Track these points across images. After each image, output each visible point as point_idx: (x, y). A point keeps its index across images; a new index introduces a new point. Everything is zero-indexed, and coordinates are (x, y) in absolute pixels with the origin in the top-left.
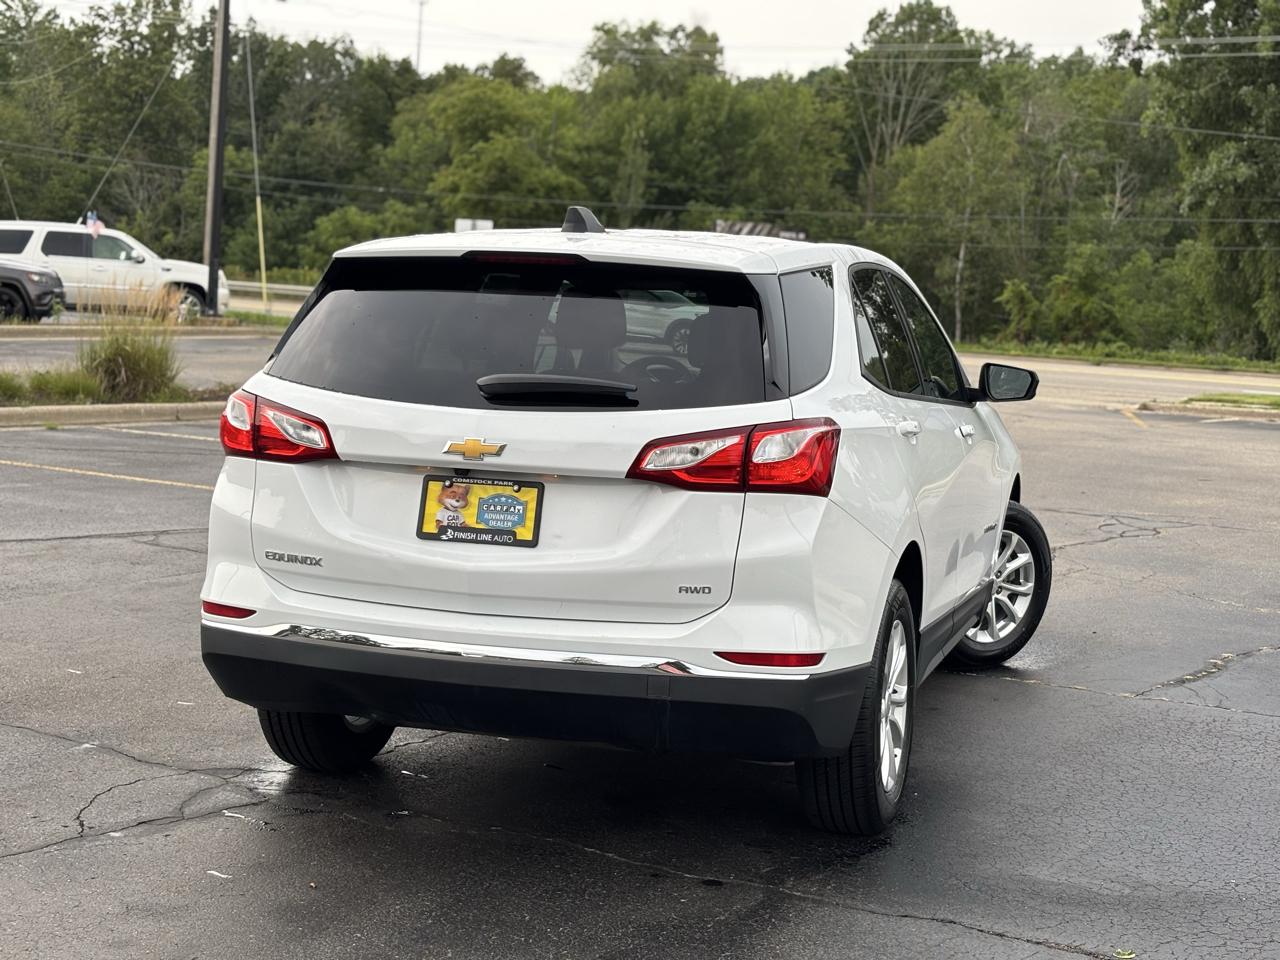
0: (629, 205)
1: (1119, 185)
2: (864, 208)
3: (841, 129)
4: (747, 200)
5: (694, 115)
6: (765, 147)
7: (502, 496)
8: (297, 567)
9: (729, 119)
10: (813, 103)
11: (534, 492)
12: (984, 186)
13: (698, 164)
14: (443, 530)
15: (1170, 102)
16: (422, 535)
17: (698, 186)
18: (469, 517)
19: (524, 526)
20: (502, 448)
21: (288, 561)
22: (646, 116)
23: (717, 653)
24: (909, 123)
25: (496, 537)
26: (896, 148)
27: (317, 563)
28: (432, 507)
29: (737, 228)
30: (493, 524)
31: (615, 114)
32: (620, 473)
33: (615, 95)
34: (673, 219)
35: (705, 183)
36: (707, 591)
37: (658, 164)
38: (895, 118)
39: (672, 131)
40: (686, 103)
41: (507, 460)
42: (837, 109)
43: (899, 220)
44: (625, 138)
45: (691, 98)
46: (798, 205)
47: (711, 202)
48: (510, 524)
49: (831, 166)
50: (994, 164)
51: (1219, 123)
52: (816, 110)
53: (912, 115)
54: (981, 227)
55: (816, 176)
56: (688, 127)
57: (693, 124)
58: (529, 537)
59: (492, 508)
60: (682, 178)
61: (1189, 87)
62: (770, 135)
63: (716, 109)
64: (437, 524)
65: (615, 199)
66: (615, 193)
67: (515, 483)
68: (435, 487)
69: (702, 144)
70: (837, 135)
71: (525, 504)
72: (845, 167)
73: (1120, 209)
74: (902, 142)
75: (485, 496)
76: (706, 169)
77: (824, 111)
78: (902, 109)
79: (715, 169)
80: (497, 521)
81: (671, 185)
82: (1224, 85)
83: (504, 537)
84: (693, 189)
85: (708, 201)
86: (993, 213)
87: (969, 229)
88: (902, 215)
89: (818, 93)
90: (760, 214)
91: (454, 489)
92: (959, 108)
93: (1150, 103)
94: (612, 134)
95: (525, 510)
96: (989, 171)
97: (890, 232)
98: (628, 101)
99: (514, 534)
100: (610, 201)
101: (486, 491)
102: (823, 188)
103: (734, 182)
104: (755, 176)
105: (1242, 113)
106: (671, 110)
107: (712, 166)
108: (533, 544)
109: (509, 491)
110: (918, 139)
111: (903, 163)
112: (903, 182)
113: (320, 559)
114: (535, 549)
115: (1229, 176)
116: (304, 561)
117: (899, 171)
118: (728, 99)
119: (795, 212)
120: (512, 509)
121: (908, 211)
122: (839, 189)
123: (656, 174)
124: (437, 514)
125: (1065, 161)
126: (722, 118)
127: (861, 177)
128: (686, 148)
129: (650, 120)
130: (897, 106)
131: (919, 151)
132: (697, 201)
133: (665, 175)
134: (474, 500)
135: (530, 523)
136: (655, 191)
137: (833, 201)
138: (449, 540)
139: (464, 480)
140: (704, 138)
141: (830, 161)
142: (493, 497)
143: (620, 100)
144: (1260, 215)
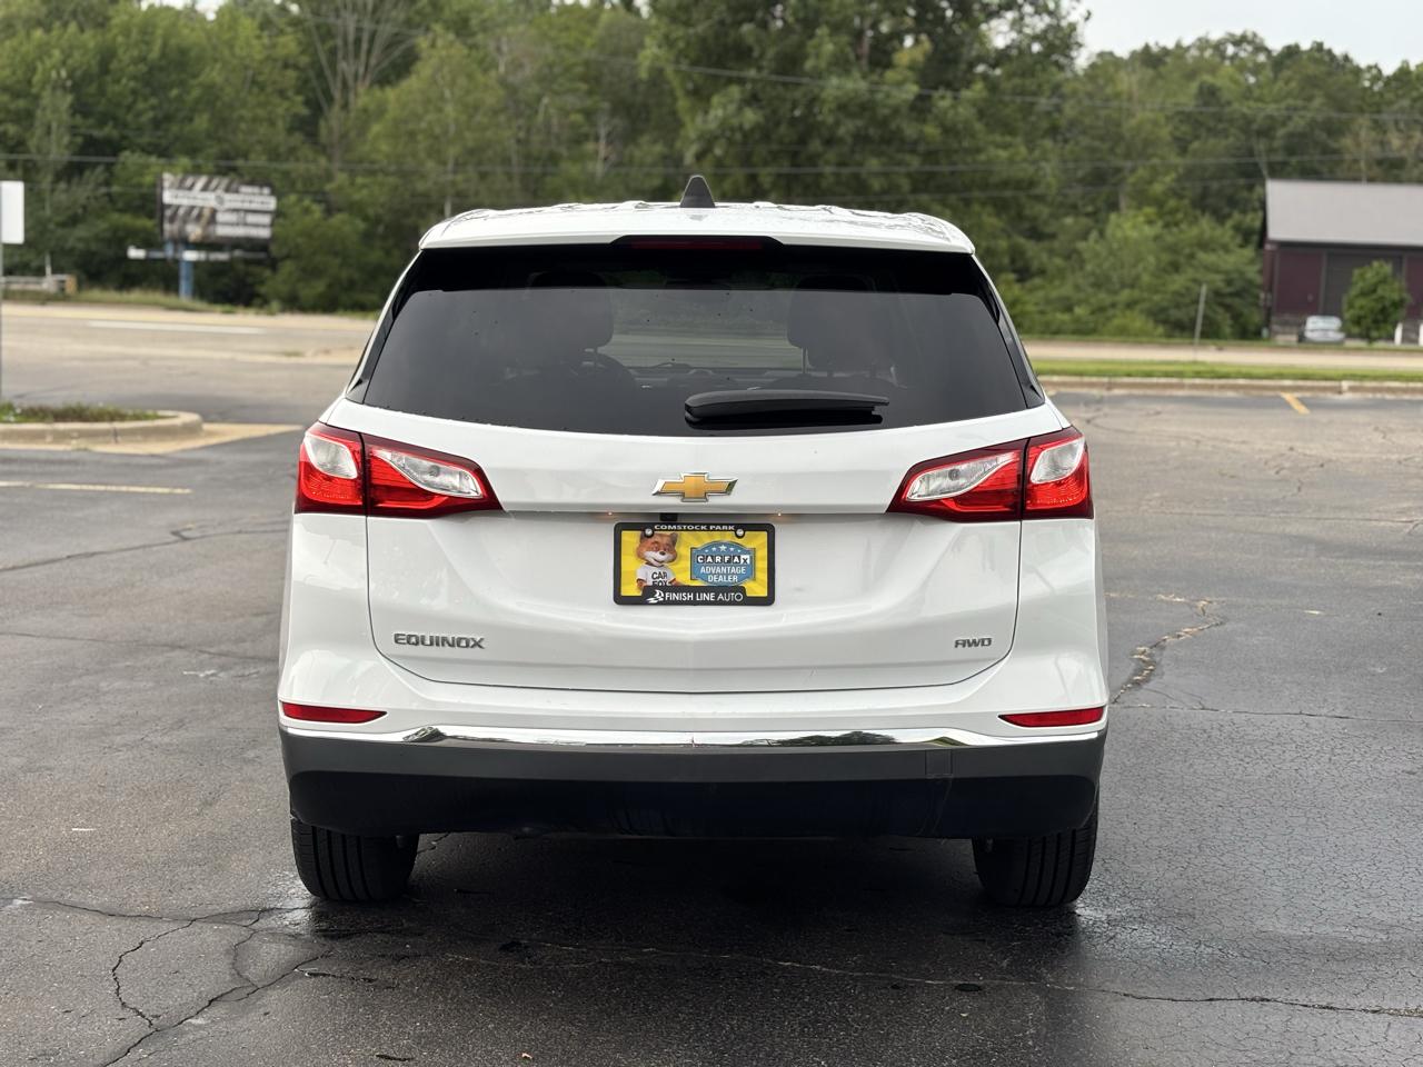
0: (52, 157)
1: (603, 132)
2: (330, 158)
3: (296, 67)
4: (192, 152)
5: (120, 51)
6: (210, 88)
7: (721, 544)
8: (446, 651)
9: (163, 55)
10: (259, 37)
11: (763, 536)
12: (468, 135)
13: (129, 108)
14: (648, 591)
15: (668, 42)
16: (620, 599)
17: (130, 133)
18: (681, 573)
19: (754, 579)
20: (731, 485)
21: (431, 644)
22: (63, 52)
23: (1002, 717)
24: (373, 61)
25: (720, 597)
26: (361, 90)
27: (477, 644)
28: (630, 563)
29: (189, 182)
30: (713, 579)
31: (24, 49)
32: (880, 506)
33: (19, 26)
34: (107, 175)
35: (140, 129)
36: (986, 642)
37: (81, 109)
38: (357, 56)
39: (95, 69)
40: (109, 36)
41: (739, 499)
42: (289, 44)
43: (372, 173)
44: (37, 78)
45: (115, 31)
46: (252, 156)
47: (150, 153)
48: (735, 578)
49: (287, 110)
50: (476, 108)
51: (720, 63)
52: (264, 46)
53: (376, 51)
54: (467, 180)
55: (272, 123)
56: (114, 65)
57: (120, 61)
58: (763, 593)
59: (709, 559)
60: (111, 124)
61: (687, 24)
62: (213, 74)
63: (147, 43)
64: (640, 585)
65: (33, 150)
66: (32, 143)
67: (737, 527)
68: (630, 539)
69: (132, 84)
70: (291, 74)
71: (752, 552)
72: (305, 111)
73: (606, 159)
74: (367, 82)
75: (698, 545)
76: (139, 115)
77: (274, 46)
78: (365, 46)
79: (151, 114)
80: (717, 575)
81: (97, 133)
82: (722, 23)
83: (728, 594)
84: (124, 137)
85: (148, 150)
86: (480, 163)
87: (453, 183)
88: (376, 167)
89: (262, 27)
90: (210, 166)
91: (657, 539)
92: (433, 45)
93: (648, 41)
94: (20, 73)
95: (753, 559)
96: (471, 117)
97: (364, 186)
98: (38, 34)
99: (743, 590)
100: (28, 151)
101: (698, 539)
102: (280, 137)
103: (175, 128)
104: (202, 122)
105: (743, 54)
106: (92, 44)
107: (146, 110)
108: (768, 601)
109: (729, 537)
110: (383, 80)
111: (372, 107)
112: (376, 128)
113: (482, 639)
114: (773, 606)
115: (735, 122)
116: (456, 643)
117: (367, 116)
118: (159, 32)
119: (251, 163)
120: (736, 559)
121: (385, 162)
122: (297, 138)
123: (78, 119)
124: (637, 572)
125: (546, 106)
126: (155, 54)
127: (322, 123)
128: (113, 89)
129: (67, 55)
130: (358, 41)
131: (391, 94)
132: (133, 152)
133: (91, 121)
134: (683, 550)
135: (762, 576)
136: (79, 140)
137: (292, 150)
138: (659, 603)
139: (670, 527)
140: (134, 78)
141: (286, 104)
142: (709, 546)
143: (28, 35)
144: (766, 164)
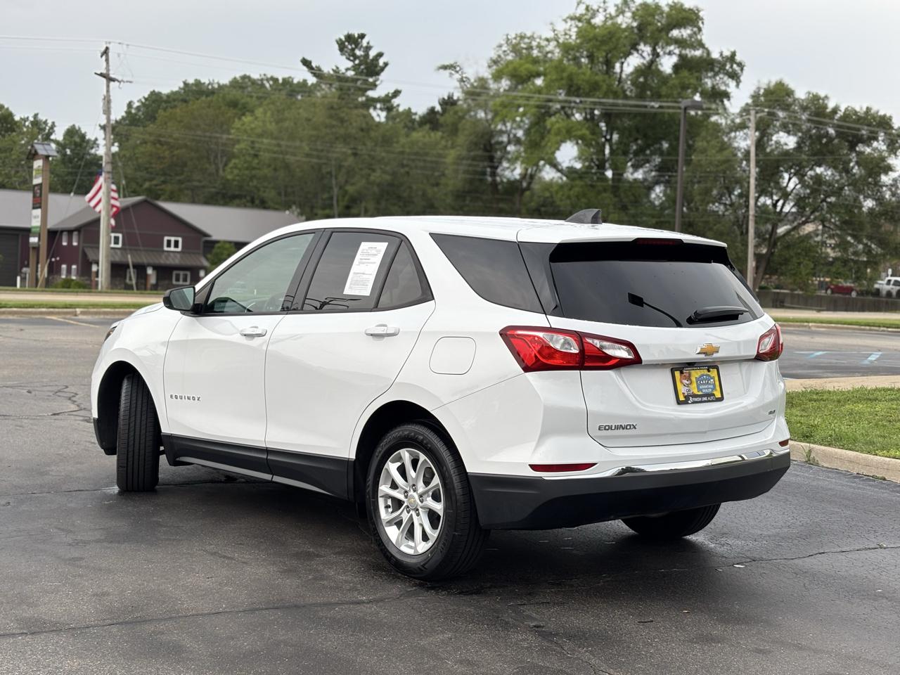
7: (704, 375)
8: (619, 432)
11: (715, 371)
16: (679, 402)
19: (717, 390)
20: (719, 348)
21: (614, 429)
23: (779, 443)
27: (633, 427)
30: (704, 391)
32: (753, 355)
36: (775, 412)
48: (710, 390)
58: (720, 396)
59: (702, 382)
64: (684, 395)
67: (706, 367)
71: (713, 378)
75: (697, 376)
80: (705, 389)
83: (710, 398)
91: (684, 374)
95: (714, 381)
99: (714, 395)
101: (696, 373)
108: (721, 399)
109: (706, 372)
113: (636, 425)
114: (723, 401)
116: (626, 427)
120: (709, 382)
124: (682, 389)
135: (718, 388)
138: (693, 403)
142: (700, 376)
